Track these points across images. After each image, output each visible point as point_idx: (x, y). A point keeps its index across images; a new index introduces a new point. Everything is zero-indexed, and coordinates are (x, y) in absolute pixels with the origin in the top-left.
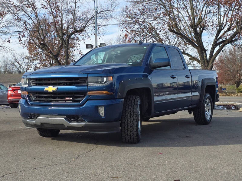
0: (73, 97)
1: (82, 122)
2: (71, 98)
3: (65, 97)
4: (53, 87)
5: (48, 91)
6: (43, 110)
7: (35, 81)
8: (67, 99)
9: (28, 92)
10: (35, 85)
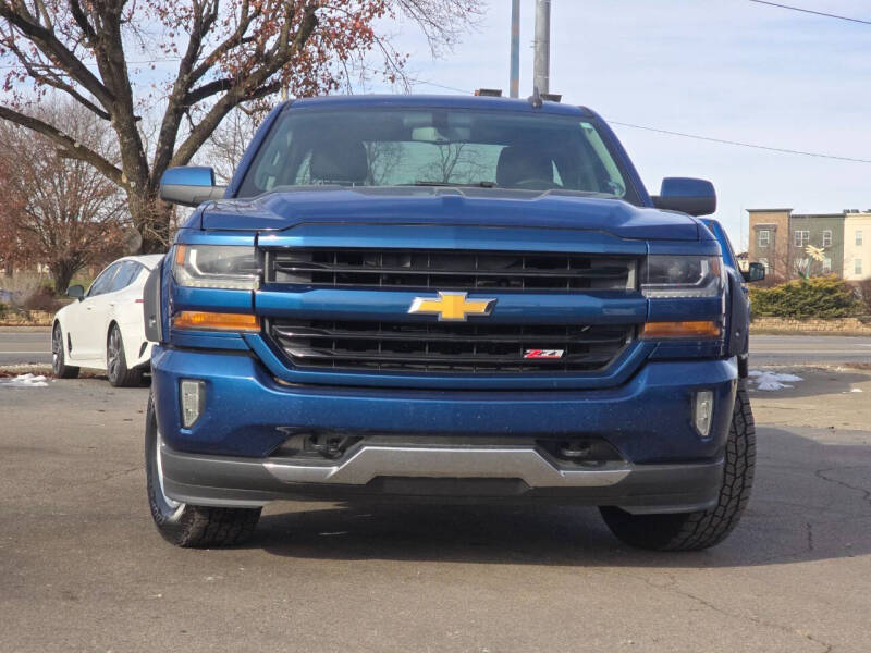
0: (570, 348)
1: (609, 464)
2: (559, 353)
3: (516, 348)
4: (468, 297)
5: (435, 316)
6: (412, 408)
7: (309, 260)
8: (530, 353)
9: (261, 320)
10: (307, 281)
